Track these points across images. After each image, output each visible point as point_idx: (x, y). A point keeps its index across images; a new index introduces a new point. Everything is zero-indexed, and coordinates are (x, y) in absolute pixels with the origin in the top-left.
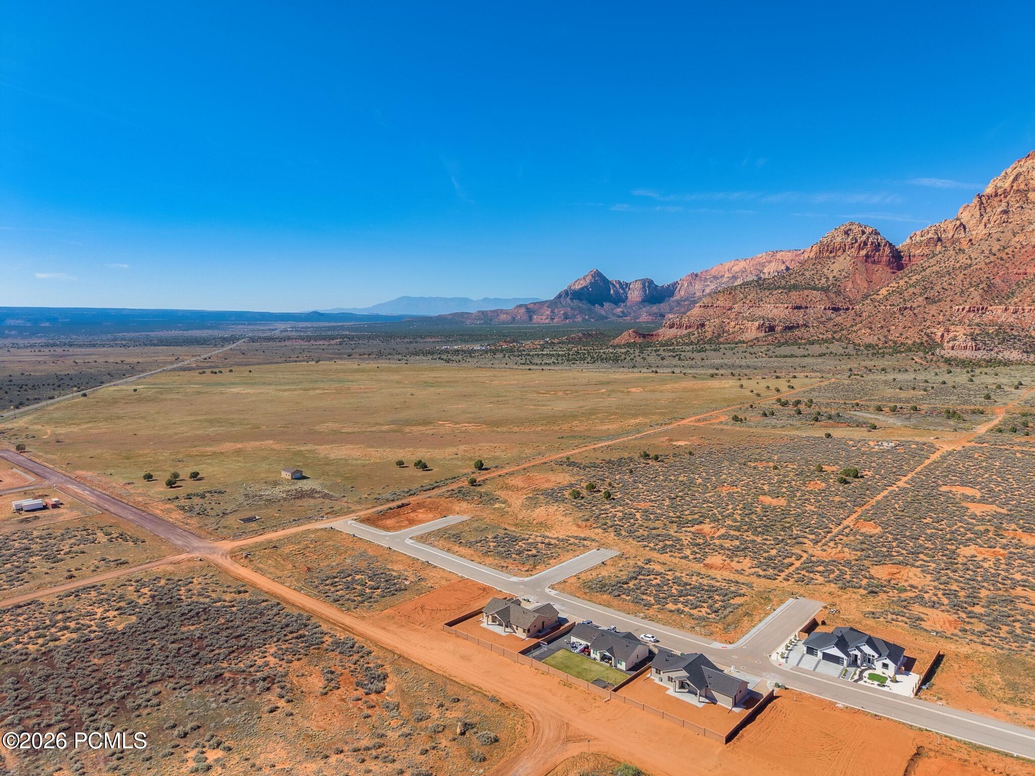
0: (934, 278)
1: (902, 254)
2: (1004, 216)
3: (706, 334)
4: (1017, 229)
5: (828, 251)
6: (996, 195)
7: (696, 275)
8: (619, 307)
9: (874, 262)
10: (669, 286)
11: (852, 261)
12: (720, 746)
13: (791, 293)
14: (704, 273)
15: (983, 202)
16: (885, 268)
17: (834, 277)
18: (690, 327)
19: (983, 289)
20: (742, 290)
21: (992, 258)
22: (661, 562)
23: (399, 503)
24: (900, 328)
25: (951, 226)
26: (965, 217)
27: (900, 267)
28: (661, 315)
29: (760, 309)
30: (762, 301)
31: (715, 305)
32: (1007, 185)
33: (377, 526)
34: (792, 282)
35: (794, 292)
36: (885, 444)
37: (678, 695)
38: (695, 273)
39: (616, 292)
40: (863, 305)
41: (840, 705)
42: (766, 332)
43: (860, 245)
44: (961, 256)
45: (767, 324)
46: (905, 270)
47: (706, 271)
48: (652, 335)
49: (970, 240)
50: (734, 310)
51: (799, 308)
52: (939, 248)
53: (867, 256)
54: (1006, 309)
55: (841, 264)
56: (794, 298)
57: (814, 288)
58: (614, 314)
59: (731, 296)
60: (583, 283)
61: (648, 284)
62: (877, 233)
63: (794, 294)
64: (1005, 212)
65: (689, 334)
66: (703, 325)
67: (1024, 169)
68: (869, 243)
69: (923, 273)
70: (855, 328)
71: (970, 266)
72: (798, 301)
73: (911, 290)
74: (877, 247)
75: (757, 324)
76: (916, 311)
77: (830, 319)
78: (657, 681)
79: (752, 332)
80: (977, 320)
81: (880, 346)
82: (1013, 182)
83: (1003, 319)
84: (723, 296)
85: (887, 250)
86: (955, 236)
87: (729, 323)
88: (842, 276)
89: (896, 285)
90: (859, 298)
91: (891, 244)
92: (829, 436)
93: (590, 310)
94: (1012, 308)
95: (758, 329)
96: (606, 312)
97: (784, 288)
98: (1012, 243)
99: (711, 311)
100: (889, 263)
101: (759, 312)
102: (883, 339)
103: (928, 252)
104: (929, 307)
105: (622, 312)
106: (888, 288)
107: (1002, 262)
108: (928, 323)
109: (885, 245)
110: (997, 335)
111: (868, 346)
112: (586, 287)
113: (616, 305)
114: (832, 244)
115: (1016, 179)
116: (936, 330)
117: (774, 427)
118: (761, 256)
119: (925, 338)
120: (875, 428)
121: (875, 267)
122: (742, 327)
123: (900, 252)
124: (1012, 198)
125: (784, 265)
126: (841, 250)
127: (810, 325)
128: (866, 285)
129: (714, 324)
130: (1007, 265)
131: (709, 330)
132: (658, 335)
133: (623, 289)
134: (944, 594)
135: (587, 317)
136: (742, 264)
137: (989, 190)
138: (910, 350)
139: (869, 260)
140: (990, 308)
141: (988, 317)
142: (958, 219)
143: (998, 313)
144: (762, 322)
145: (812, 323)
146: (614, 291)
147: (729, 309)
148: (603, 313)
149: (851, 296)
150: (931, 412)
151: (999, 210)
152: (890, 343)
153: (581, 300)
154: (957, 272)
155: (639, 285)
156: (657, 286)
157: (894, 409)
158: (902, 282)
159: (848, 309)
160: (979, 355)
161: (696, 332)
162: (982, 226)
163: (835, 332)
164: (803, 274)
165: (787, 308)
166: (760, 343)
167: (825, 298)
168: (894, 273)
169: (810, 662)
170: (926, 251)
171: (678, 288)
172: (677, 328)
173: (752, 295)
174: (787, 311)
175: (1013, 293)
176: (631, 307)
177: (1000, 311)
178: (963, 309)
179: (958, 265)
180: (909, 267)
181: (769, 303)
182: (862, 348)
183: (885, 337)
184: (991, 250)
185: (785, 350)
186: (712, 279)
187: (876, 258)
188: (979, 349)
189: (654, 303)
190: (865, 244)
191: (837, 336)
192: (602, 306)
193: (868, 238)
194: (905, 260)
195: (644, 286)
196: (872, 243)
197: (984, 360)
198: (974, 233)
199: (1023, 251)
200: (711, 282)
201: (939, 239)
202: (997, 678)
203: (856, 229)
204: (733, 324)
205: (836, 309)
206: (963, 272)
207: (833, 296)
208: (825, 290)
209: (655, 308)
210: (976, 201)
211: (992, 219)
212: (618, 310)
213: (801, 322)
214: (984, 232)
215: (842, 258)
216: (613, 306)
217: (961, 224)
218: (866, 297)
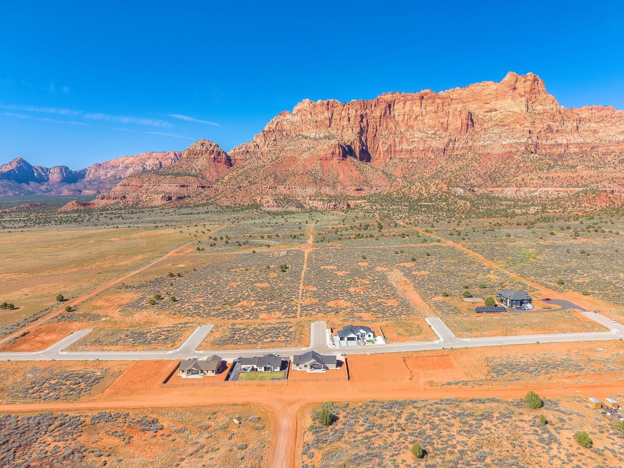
0: (249, 171)
1: (231, 158)
2: (275, 142)
3: (129, 203)
4: (281, 149)
5: (194, 154)
6: (270, 132)
7: (100, 165)
8: (43, 185)
9: (218, 162)
10: (81, 171)
11: (207, 161)
12: (348, 383)
13: (177, 178)
14: (105, 164)
15: (266, 135)
16: (224, 165)
17: (199, 169)
18: (116, 198)
19: (273, 177)
20: (147, 175)
21: (274, 163)
22: (240, 323)
23: (21, 332)
24: (240, 197)
25: (252, 145)
26: (258, 141)
27: (231, 165)
28: (78, 191)
29: (160, 187)
30: (160, 182)
31: (131, 185)
32: (274, 127)
33: (15, 351)
34: (176, 171)
35: (179, 177)
36: (282, 253)
37: (312, 372)
38: (99, 163)
39: (39, 174)
40: (217, 185)
41: (368, 354)
42: (166, 200)
43: (210, 152)
44: (260, 161)
45: (167, 196)
46: (234, 166)
47: (106, 163)
48: (90, 204)
49: (262, 153)
50: (143, 188)
51: (183, 186)
52: (248, 156)
53: (214, 158)
54: (285, 187)
55: (202, 162)
56: (180, 180)
57: (189, 175)
58: (40, 190)
59: (140, 179)
60: (9, 168)
61: (64, 170)
62: (218, 146)
63: (179, 178)
64: (275, 140)
65: (117, 203)
66: (125, 197)
67: (280, 120)
68: (215, 151)
69: (243, 169)
70: (218, 197)
71: (264, 166)
72: (182, 182)
73: (240, 177)
74: (219, 154)
75: (161, 196)
76: (246, 188)
77: (201, 193)
78: (298, 369)
79: (158, 201)
80: (274, 193)
81: (233, 207)
82: (276, 126)
83: (284, 192)
84: (135, 179)
85: (224, 156)
86: (255, 151)
87: (142, 196)
88: (203, 169)
89: (232, 175)
90: (214, 181)
91: (225, 153)
92: (254, 252)
93: (18, 187)
94: (287, 187)
95: (162, 198)
96: (33, 189)
97: (172, 174)
98: (280, 155)
99: (128, 188)
100: (226, 163)
101: (160, 189)
102: (234, 203)
103: (244, 158)
104: (252, 186)
105: (46, 189)
106: (228, 176)
107: (278, 165)
108: (253, 194)
109: (223, 153)
110: (285, 200)
111: (227, 207)
112: (13, 170)
113: (40, 183)
114: (195, 150)
115: (277, 125)
116: (257, 198)
117: (222, 251)
118: (143, 155)
119: (253, 202)
120: (269, 246)
121: (220, 165)
122: (151, 198)
123: (230, 157)
124: (276, 133)
125: (158, 161)
126: (201, 154)
127: (192, 196)
128: (216, 174)
129: (133, 196)
130: (280, 166)
131: (130, 200)
132: (93, 204)
133: (44, 172)
134: (360, 307)
135: (17, 192)
136: (131, 159)
137: (266, 129)
138: (248, 208)
139: (216, 160)
140: (278, 187)
141: (278, 191)
142: (255, 142)
143: (282, 189)
144: (164, 195)
145: (192, 195)
146: (37, 173)
147: (140, 187)
148: (30, 189)
149: (210, 180)
150: (284, 237)
151: (273, 139)
152: (237, 205)
153: (9, 180)
154: (260, 169)
155: (57, 170)
156: (71, 171)
157: (269, 237)
158: (234, 173)
159: (209, 187)
160: (280, 209)
161: (121, 201)
162: (266, 146)
163: (208, 200)
164: (181, 167)
165: (177, 186)
166: (166, 207)
167: (197, 181)
168: (228, 168)
169: (344, 343)
170: (243, 157)
171: (88, 173)
172: (107, 199)
173: (154, 178)
174: (177, 188)
175: (285, 180)
176: (53, 185)
177: (283, 188)
178: (267, 187)
179: (259, 165)
180: (235, 165)
181: (166, 183)
182: (224, 208)
183: (234, 202)
184: (272, 159)
185: (183, 211)
186: (111, 168)
187: (219, 160)
188: (279, 207)
189: (71, 183)
190: (213, 152)
191: (210, 202)
192: (29, 184)
193: (214, 148)
194: (233, 161)
195: (62, 171)
196: (216, 151)
197: (283, 212)
198: (263, 149)
199: (285, 159)
200: (111, 169)
201: (248, 152)
202: (401, 330)
203: (207, 143)
204: (145, 196)
205: (203, 187)
206: (262, 169)
207: (201, 179)
208: (196, 176)
209: (72, 186)
210: (262, 133)
211: (270, 143)
212: (43, 187)
213: (186, 195)
214: (267, 149)
215: (201, 159)
216: (38, 184)
217: (257, 144)
218: (217, 180)
